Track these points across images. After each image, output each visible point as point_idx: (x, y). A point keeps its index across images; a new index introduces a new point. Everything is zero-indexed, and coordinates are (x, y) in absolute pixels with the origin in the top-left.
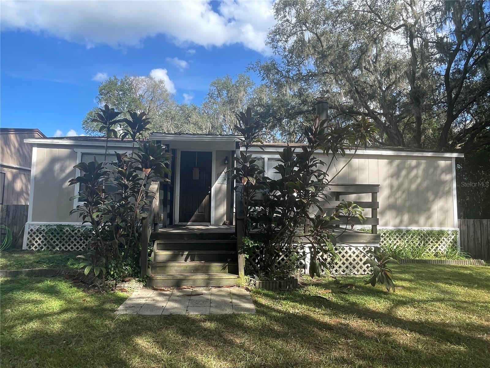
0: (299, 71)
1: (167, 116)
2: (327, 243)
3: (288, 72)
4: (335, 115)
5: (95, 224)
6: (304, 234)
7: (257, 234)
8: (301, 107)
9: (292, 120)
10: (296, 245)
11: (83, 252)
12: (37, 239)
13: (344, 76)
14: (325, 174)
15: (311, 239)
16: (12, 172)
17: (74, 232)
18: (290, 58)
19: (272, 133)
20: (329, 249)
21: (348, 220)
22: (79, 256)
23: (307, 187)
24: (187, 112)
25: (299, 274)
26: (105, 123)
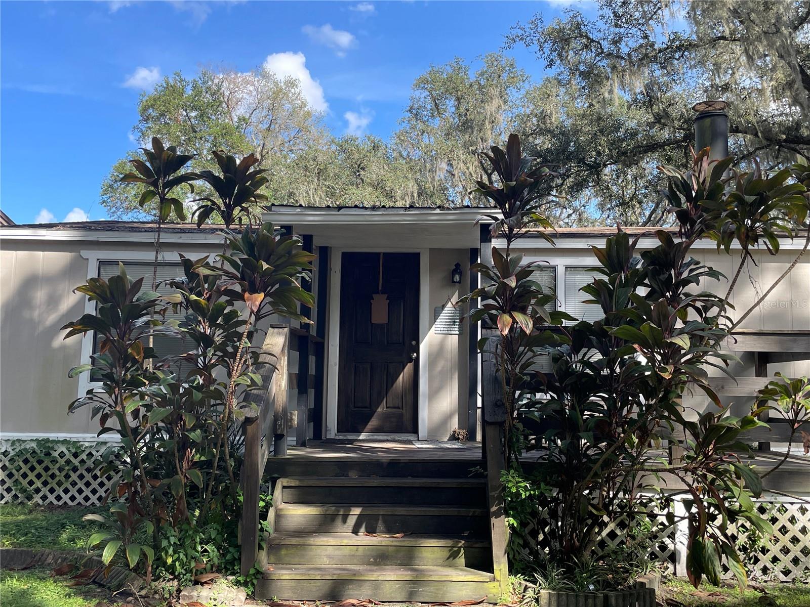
0: (646, 37)
1: (306, 168)
2: (736, 491)
3: (616, 42)
4: (748, 150)
5: (130, 434)
6: (668, 467)
7: (541, 464)
8: (654, 131)
9: (629, 166)
10: (650, 495)
11: (100, 507)
13: (771, 45)
14: (722, 304)
15: (689, 478)
17: (79, 459)
18: (621, 6)
19: (576, 204)
20: (741, 506)
21: (794, 431)
22: (90, 517)
23: (672, 337)
24: (356, 156)
25: (658, 575)
26: (155, 184)
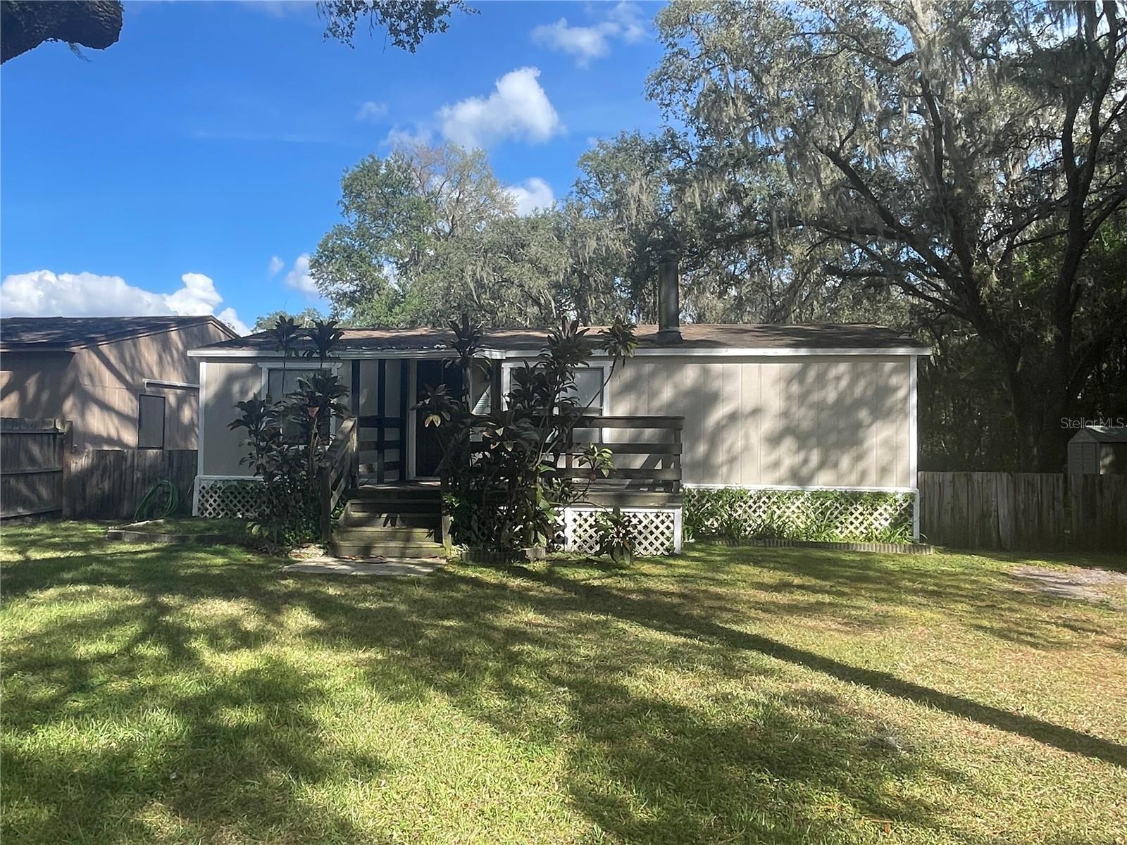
12: (211, 501)
16: (176, 394)
